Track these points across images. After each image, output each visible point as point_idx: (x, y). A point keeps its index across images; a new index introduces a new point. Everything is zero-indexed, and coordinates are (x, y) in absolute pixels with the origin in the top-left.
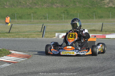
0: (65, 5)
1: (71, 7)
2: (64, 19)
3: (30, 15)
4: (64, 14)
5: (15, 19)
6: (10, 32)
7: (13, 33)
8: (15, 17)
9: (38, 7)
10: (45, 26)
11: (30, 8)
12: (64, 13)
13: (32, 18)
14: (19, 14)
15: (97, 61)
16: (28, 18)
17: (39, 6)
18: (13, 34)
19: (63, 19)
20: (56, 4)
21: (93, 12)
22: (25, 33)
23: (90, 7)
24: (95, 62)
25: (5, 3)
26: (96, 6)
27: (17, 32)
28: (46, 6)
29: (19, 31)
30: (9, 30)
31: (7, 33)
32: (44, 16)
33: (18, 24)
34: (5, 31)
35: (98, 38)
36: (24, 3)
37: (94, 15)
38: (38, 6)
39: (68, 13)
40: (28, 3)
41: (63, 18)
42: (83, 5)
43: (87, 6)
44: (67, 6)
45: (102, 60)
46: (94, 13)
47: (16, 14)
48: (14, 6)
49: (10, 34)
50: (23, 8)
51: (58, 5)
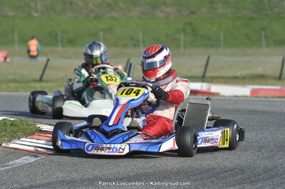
0: (188, 11)
1: (202, 16)
2: (185, 46)
3: (96, 35)
4: (184, 35)
5: (55, 45)
6: (44, 78)
7: (51, 81)
8: (57, 41)
9: (116, 16)
10: (131, 65)
11: (96, 18)
12: (184, 30)
14: (67, 33)
15: (260, 152)
17: (121, 12)
18: (50, 84)
19: (182, 48)
20: (163, 7)
21: (261, 29)
24: (254, 155)
25: (32, 4)
26: (269, 12)
27: (62, 78)
28: (137, 14)
29: (66, 76)
30: (41, 73)
31: (34, 81)
32: (132, 39)
33: (64, 58)
34: (30, 77)
35: (267, 95)
36: (80, 3)
37: (261, 37)
38: (118, 11)
39: (194, 30)
40: (91, 5)
41: (182, 43)
43: (244, 12)
44: (192, 13)
45: (272, 151)
46: (263, 33)
47: (59, 34)
48: (54, 10)
49: (43, 84)
50: (77, 17)
51: (169, 10)
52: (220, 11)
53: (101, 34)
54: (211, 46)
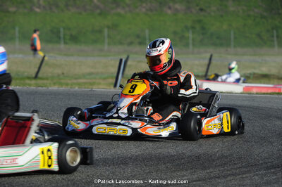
0: (198, 8)
1: (213, 14)
2: (194, 45)
3: (100, 31)
4: (193, 33)
5: (58, 42)
6: (40, 75)
7: (47, 79)
8: (60, 38)
9: (122, 12)
10: (121, 60)
11: (100, 14)
12: (193, 28)
13: (106, 41)
14: (69, 29)
16: (95, 42)
17: (127, 9)
18: (45, 81)
19: (191, 46)
20: (171, 4)
21: (273, 29)
22: (80, 78)
23: (265, 14)
27: (59, 75)
28: (144, 10)
29: (63, 74)
30: (36, 70)
31: (29, 78)
32: (138, 36)
33: (65, 55)
34: (26, 74)
37: (273, 36)
38: (124, 8)
39: (203, 28)
41: (191, 41)
42: (245, 8)
43: (256, 10)
44: (201, 10)
47: (62, 30)
48: (57, 6)
49: (39, 82)
50: (80, 13)
51: (178, 6)
52: (232, 9)
53: (106, 31)
54: (221, 45)
